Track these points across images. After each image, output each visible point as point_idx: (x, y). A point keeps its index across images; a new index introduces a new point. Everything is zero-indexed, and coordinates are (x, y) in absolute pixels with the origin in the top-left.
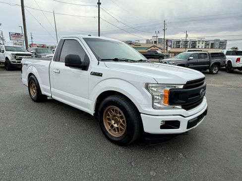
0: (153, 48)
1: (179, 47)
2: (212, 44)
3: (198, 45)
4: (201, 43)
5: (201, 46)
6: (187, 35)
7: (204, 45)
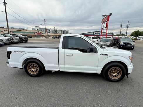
0: (38, 33)
1: (53, 33)
2: (63, 32)
3: (58, 32)
4: (59, 31)
5: (59, 32)
6: (54, 28)
7: (60, 32)
